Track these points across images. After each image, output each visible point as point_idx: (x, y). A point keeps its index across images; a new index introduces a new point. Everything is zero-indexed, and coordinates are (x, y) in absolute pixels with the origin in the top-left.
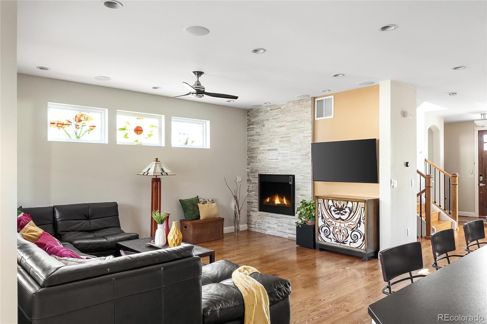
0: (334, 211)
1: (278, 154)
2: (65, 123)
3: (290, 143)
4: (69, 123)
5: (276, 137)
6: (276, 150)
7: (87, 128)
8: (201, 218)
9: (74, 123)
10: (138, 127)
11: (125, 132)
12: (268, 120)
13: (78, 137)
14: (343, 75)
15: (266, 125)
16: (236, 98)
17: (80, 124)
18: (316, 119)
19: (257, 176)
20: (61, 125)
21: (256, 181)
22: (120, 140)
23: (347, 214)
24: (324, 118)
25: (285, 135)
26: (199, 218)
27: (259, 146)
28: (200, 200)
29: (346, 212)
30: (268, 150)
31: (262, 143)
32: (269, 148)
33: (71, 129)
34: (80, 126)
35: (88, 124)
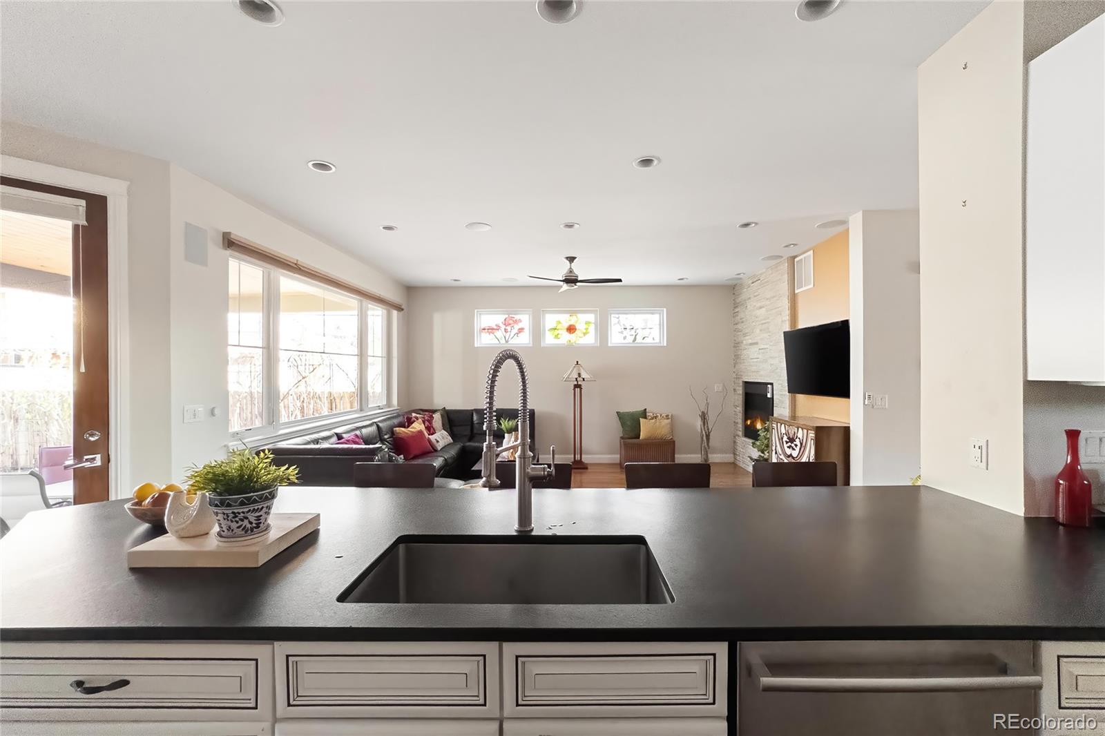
0: (787, 442)
1: (760, 349)
2: (495, 328)
3: (770, 332)
4: (498, 328)
5: (757, 323)
6: (756, 343)
7: (515, 331)
8: (641, 437)
9: (503, 327)
10: (570, 326)
11: (556, 332)
12: (750, 298)
13: (507, 342)
14: (756, 224)
15: (748, 307)
16: (620, 280)
17: (509, 328)
18: (796, 292)
19: (741, 384)
20: (491, 330)
21: (740, 391)
22: (549, 340)
23: (798, 449)
24: (804, 289)
25: (765, 319)
26: (639, 438)
27: (742, 339)
28: (648, 414)
29: (796, 445)
30: (751, 344)
31: (745, 335)
32: (750, 341)
33: (499, 334)
34: (509, 330)
35: (517, 327)
